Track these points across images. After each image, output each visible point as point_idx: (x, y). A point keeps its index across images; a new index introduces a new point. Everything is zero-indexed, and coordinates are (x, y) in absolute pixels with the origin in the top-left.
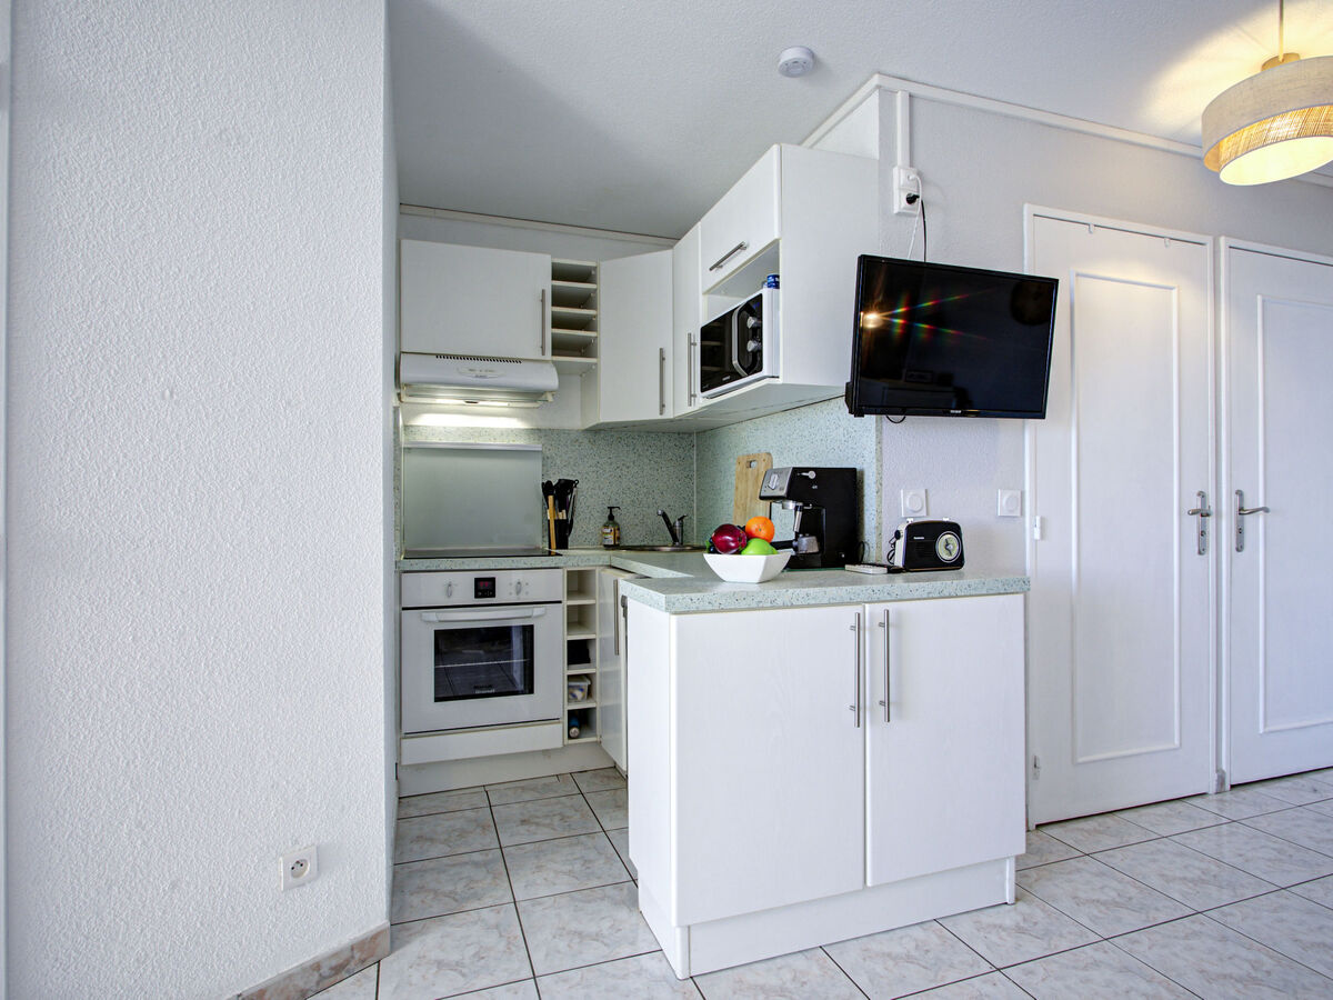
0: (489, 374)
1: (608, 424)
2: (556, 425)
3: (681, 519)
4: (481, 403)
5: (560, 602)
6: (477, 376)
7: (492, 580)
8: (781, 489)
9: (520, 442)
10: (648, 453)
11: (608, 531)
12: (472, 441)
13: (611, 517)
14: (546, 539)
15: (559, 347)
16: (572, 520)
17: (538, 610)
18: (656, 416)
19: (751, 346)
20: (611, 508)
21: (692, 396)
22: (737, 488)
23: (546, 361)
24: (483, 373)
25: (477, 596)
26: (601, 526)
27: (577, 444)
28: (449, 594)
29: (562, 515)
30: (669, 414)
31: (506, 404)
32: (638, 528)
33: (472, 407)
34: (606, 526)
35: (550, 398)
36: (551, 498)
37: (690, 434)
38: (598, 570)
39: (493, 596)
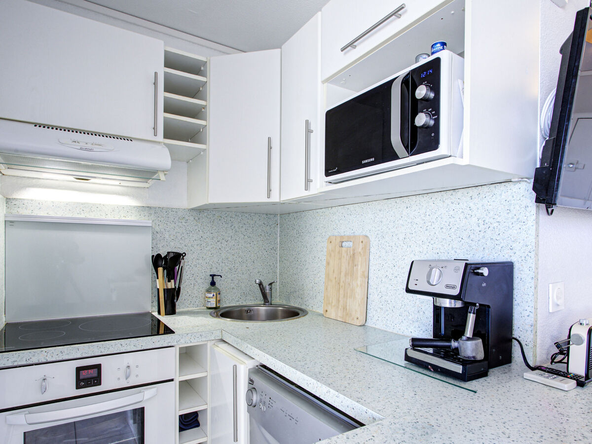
0: (96, 148)
1: (214, 204)
2: (164, 204)
3: (271, 284)
4: (93, 180)
5: (172, 380)
6: (81, 149)
7: (98, 367)
8: (453, 287)
9: (132, 218)
10: (243, 230)
11: (211, 295)
12: (82, 216)
13: (213, 284)
14: (156, 304)
15: (171, 133)
16: (179, 288)
17: (149, 392)
18: (264, 199)
19: (421, 119)
20: (213, 276)
21: (308, 181)
22: (328, 263)
23: (159, 143)
24: (89, 146)
25: (78, 387)
26: (204, 290)
27: (183, 221)
28: (44, 390)
29: (171, 285)
30: (275, 198)
31: (117, 183)
32: (234, 291)
33: (82, 184)
34: (208, 291)
35: (162, 177)
36: (160, 269)
37: (275, 215)
38: (209, 344)
39: (100, 384)
